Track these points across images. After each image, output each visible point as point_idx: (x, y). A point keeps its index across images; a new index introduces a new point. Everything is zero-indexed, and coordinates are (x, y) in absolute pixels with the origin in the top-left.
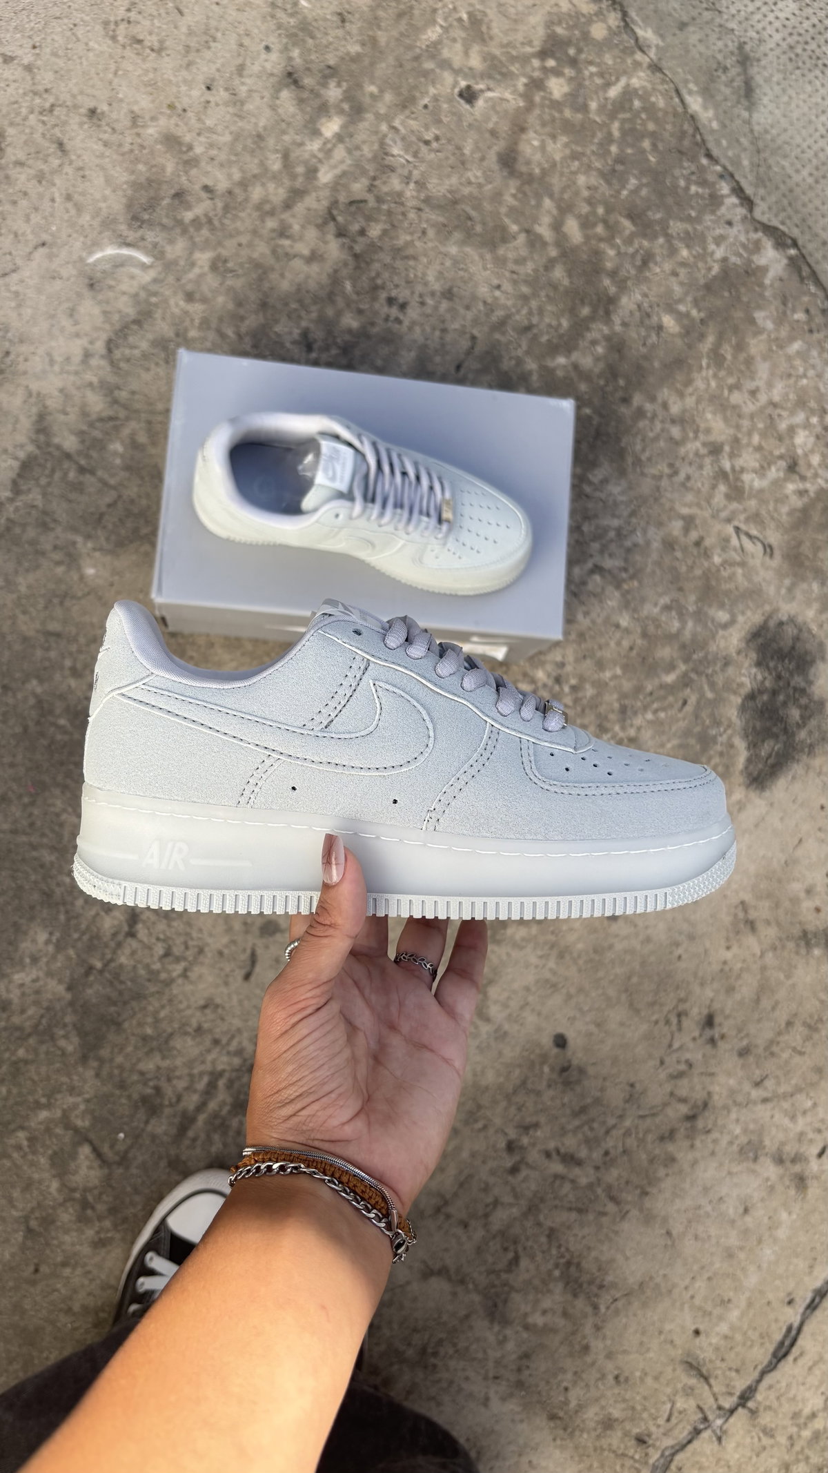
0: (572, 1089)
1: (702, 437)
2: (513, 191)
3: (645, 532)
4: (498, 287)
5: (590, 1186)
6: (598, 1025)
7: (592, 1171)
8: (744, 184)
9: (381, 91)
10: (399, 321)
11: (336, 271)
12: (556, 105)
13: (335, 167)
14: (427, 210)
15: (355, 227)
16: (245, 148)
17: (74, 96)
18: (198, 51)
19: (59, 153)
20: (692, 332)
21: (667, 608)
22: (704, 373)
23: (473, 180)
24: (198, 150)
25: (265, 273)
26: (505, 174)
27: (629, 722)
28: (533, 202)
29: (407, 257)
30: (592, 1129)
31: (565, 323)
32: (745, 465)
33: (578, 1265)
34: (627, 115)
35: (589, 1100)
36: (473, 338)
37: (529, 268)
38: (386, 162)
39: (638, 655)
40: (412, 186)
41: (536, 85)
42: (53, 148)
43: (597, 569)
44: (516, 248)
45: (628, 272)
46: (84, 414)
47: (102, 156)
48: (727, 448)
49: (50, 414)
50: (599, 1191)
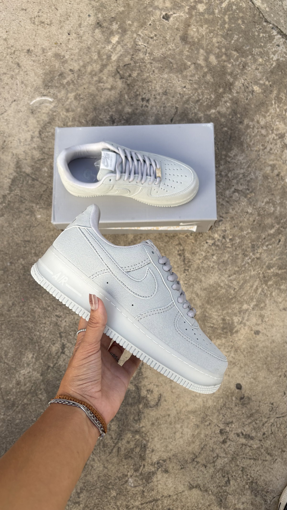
0: (246, 407)
1: (275, 132)
2: (187, 49)
3: (255, 173)
4: (185, 87)
5: (258, 448)
6: (255, 379)
7: (259, 442)
8: (282, 29)
9: (133, 22)
10: (147, 106)
11: (121, 92)
12: (202, 14)
13: (118, 53)
14: (154, 62)
15: (128, 74)
16: (84, 53)
17: (22, 46)
18: (64, 22)
19: (18, 67)
20: (266, 91)
21: (268, 203)
22: (274, 106)
23: (171, 48)
24: (67, 57)
25: (94, 97)
26: (183, 43)
27: (256, 251)
28: (196, 52)
29: (148, 82)
30: (256, 423)
31: (213, 96)
33: (256, 483)
34: (231, 12)
35: (254, 411)
36: (177, 108)
37: (197, 77)
38: (137, 48)
39: (257, 223)
40: (147, 55)
41: (193, 8)
42: (15, 66)
43: (236, 191)
44: (191, 71)
45: (237, 71)
46: (33, 159)
47: (33, 66)
49: (21, 161)
50: (262, 450)
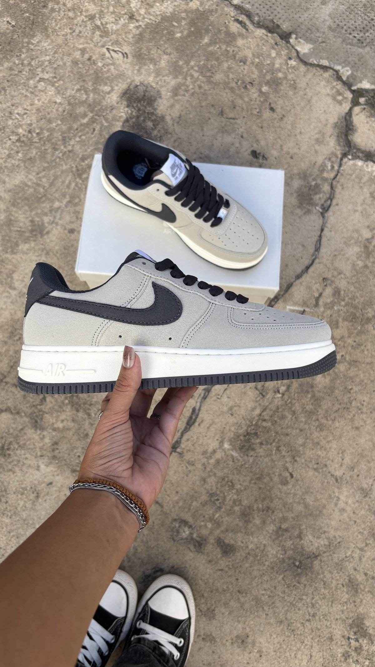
32: (108, 21)
48: (97, 16)
